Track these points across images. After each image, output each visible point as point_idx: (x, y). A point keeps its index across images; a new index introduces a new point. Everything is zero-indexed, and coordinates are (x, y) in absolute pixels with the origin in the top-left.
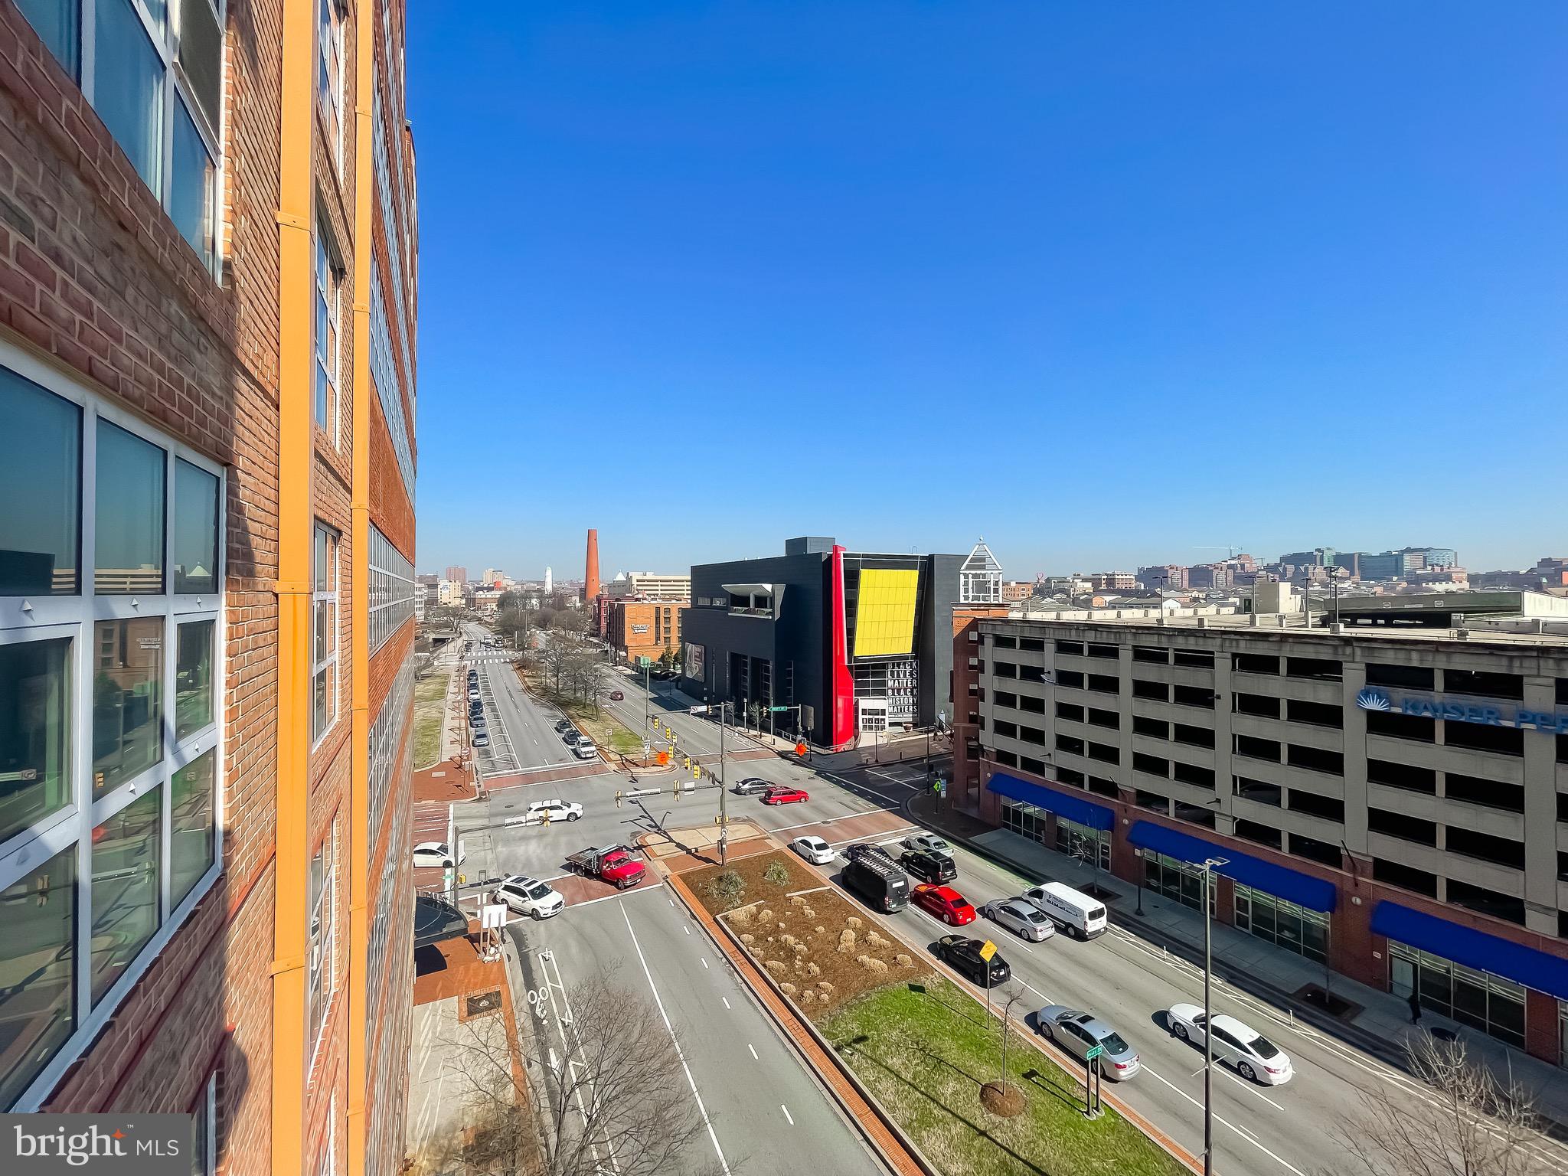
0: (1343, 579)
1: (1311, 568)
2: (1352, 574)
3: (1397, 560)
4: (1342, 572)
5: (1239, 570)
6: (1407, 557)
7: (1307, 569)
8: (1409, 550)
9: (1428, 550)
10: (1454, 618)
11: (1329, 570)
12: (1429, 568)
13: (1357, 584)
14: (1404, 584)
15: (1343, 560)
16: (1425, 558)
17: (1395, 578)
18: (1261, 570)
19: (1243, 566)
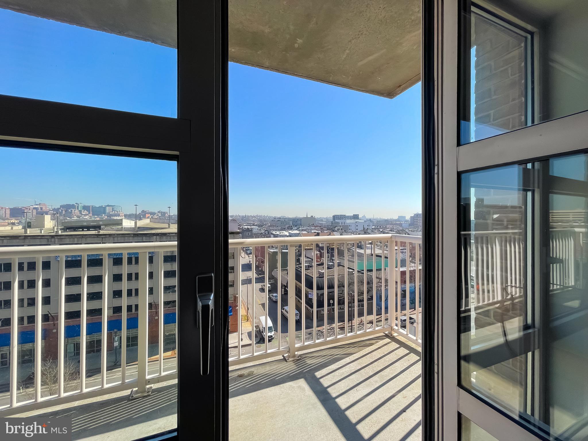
0: (85, 215)
1: (73, 210)
2: (89, 213)
3: (104, 209)
4: (86, 212)
5: (40, 210)
6: (107, 208)
7: (71, 211)
8: (108, 206)
9: (114, 206)
10: (102, 227)
11: (80, 211)
12: (114, 212)
13: (91, 217)
14: (106, 217)
15: (85, 208)
16: (113, 209)
17: (103, 215)
18: (51, 210)
19: (41, 208)
